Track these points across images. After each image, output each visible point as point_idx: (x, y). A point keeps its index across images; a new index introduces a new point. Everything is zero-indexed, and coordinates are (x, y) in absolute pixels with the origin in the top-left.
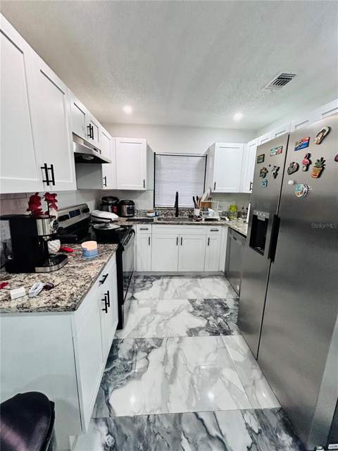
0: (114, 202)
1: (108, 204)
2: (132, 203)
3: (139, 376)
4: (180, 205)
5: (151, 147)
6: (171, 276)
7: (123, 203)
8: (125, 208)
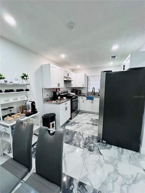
1: (74, 91)
2: (81, 91)
3: (71, 126)
4: (95, 92)
5: (86, 75)
6: (90, 113)
7: (78, 91)
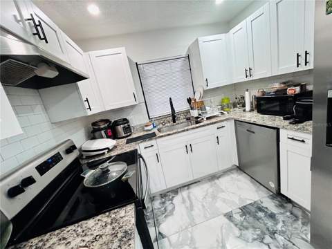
0: (106, 125)
1: (100, 130)
2: (126, 121)
4: (177, 110)
5: (131, 58)
6: (188, 186)
7: (117, 123)
8: (120, 128)
